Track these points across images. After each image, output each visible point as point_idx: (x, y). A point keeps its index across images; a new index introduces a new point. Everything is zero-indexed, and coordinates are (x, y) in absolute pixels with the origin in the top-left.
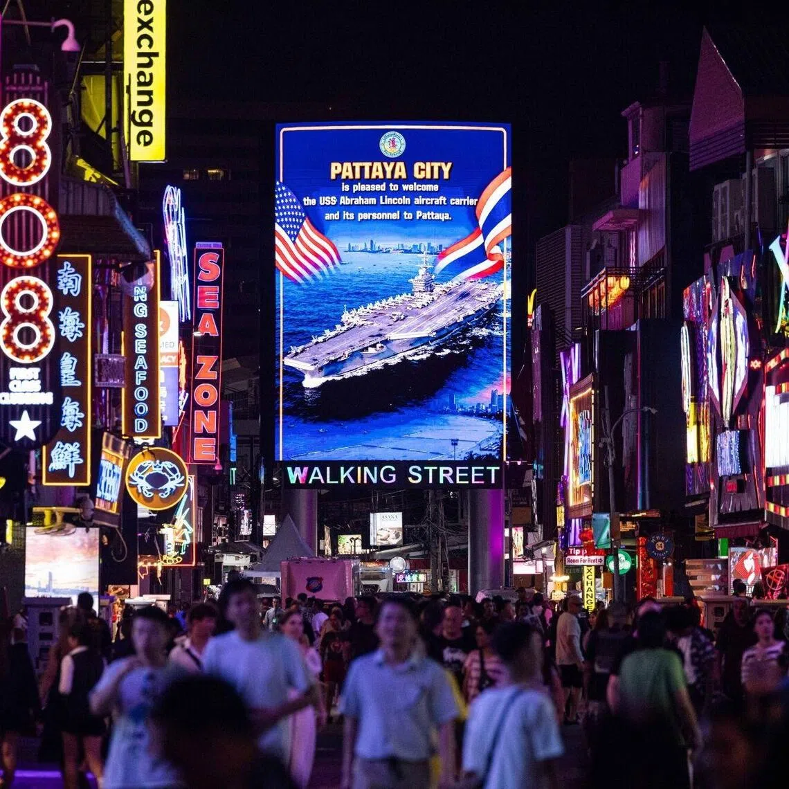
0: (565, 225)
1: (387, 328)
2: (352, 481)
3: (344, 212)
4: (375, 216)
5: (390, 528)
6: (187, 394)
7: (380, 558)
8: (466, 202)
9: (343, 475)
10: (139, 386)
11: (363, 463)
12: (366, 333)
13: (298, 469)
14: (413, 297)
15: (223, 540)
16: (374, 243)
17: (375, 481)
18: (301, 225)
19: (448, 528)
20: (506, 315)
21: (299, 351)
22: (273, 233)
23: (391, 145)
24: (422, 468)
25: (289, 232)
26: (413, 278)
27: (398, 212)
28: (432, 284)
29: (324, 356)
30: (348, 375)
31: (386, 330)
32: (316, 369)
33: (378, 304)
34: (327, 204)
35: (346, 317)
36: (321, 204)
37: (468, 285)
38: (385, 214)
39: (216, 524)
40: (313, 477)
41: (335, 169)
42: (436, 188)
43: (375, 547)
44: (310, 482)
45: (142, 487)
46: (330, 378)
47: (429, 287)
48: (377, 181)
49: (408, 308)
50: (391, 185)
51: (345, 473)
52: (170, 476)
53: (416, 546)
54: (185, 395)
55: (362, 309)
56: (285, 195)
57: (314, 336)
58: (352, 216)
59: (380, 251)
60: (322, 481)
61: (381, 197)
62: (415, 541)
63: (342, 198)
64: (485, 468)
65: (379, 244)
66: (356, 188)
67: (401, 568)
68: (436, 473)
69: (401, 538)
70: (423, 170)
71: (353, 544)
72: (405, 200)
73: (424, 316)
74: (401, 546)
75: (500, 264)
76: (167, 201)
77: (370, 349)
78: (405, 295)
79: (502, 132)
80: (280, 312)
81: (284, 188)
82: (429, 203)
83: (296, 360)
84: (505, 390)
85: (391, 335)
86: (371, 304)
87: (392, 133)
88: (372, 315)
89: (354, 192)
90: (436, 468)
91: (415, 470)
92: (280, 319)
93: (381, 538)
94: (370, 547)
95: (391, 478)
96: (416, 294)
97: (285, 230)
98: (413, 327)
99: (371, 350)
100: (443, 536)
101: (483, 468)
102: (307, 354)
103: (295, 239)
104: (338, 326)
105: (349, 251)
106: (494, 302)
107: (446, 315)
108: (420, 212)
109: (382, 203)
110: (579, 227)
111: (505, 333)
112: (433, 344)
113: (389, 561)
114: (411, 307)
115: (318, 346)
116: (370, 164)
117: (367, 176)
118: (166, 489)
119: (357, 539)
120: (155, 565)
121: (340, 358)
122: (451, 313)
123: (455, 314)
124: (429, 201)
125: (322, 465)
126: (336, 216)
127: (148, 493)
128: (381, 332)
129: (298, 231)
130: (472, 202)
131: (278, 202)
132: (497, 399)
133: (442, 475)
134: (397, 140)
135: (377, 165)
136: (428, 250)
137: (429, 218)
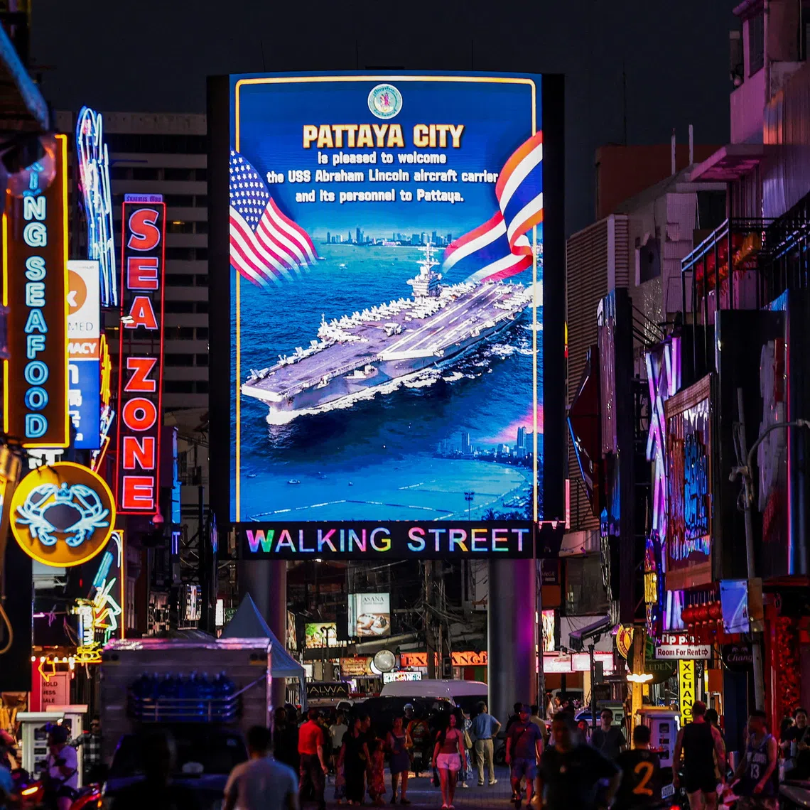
0: (607, 215)
1: (378, 344)
2: (334, 549)
3: (321, 191)
4: (363, 196)
5: (374, 614)
6: (113, 413)
7: (361, 652)
8: (483, 178)
9: (322, 540)
10: (32, 360)
11: (348, 525)
12: (352, 351)
13: (260, 533)
14: (413, 304)
15: (162, 627)
16: (361, 232)
17: (363, 548)
18: (264, 209)
19: (450, 612)
20: (536, 327)
21: (262, 376)
22: (227, 219)
23: (384, 102)
24: (426, 531)
25: (247, 219)
26: (413, 278)
27: (393, 190)
28: (439, 286)
29: (294, 383)
30: (326, 408)
31: (377, 347)
32: (284, 399)
33: (366, 312)
34: (298, 181)
35: (324, 330)
36: (291, 180)
37: (487, 287)
38: (376, 193)
39: (153, 605)
40: (280, 543)
41: (309, 133)
42: (442, 159)
43: (355, 638)
44: (278, 550)
45: (37, 529)
46: (304, 412)
47: (434, 290)
48: (365, 150)
49: (407, 318)
50: (383, 155)
51: (323, 537)
52: (85, 509)
53: (407, 636)
54: (110, 413)
55: (345, 319)
56: (243, 168)
57: (282, 356)
58: (331, 197)
59: (369, 242)
60: (294, 549)
61: (371, 171)
62: (407, 630)
63: (319, 172)
64: (510, 530)
65: (367, 234)
66: (338, 159)
67: (389, 665)
68: (444, 538)
69: (388, 626)
70: (426, 135)
71: (325, 634)
72: (402, 176)
73: (428, 329)
74: (388, 637)
75: (529, 259)
76: (82, 128)
77: (356, 372)
78: (402, 300)
79: (529, 86)
80: (236, 324)
81: (241, 160)
82: (434, 179)
83: (256, 387)
84: (535, 427)
85: (385, 355)
86: (357, 313)
87: (385, 85)
88: (359, 328)
89: (334, 165)
90: (444, 531)
91: (416, 534)
92: (236, 333)
93: (364, 626)
94: (348, 638)
95: (385, 544)
96: (416, 299)
97: (244, 215)
98: (414, 343)
99: (359, 375)
100: (444, 623)
101: (506, 530)
102: (273, 380)
103: (256, 227)
104: (314, 342)
105: (329, 242)
106: (520, 310)
107: (457, 328)
108: (422, 191)
109: (371, 179)
110: (624, 217)
111: (534, 352)
112: (440, 365)
113: (373, 656)
114: (410, 316)
115: (289, 369)
116: (355, 127)
117: (351, 143)
118: (77, 532)
119: (330, 628)
120: (65, 660)
121: (317, 384)
122: (463, 325)
123: (469, 326)
124: (434, 176)
125: (293, 527)
126: (310, 197)
127: (48, 538)
128: (372, 351)
129: (260, 216)
130: (491, 178)
131: (233, 179)
132: (524, 438)
133: (452, 540)
134: (390, 96)
135: (365, 128)
136: (432, 241)
137: (434, 199)
